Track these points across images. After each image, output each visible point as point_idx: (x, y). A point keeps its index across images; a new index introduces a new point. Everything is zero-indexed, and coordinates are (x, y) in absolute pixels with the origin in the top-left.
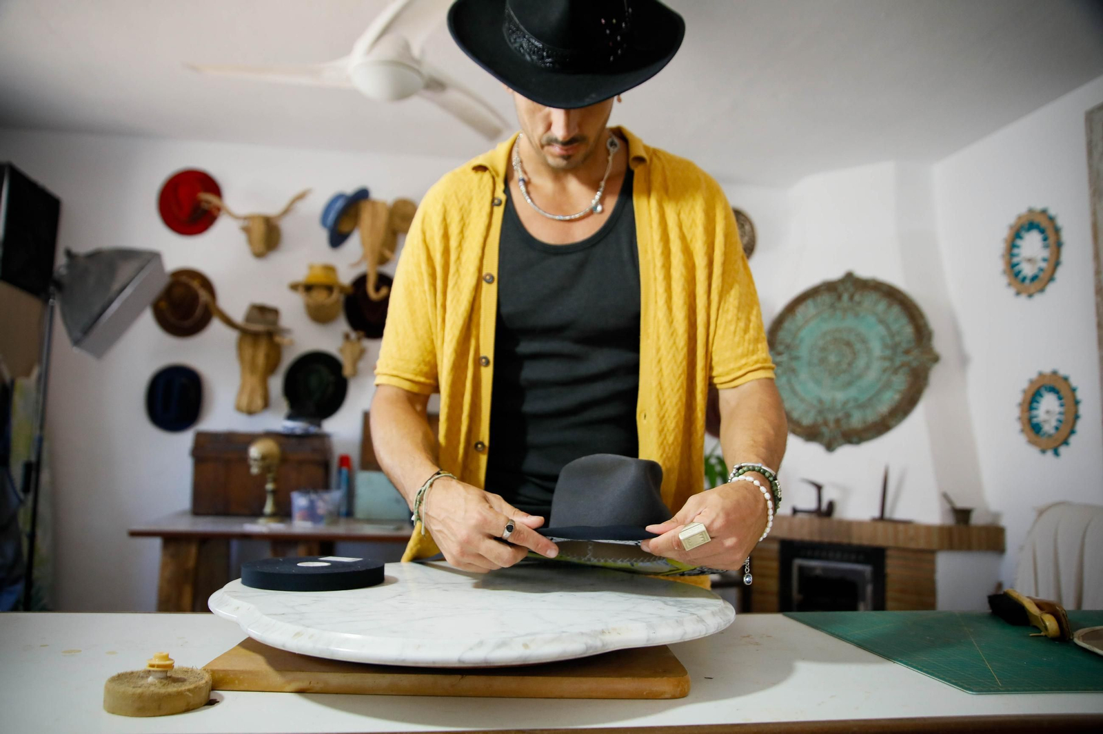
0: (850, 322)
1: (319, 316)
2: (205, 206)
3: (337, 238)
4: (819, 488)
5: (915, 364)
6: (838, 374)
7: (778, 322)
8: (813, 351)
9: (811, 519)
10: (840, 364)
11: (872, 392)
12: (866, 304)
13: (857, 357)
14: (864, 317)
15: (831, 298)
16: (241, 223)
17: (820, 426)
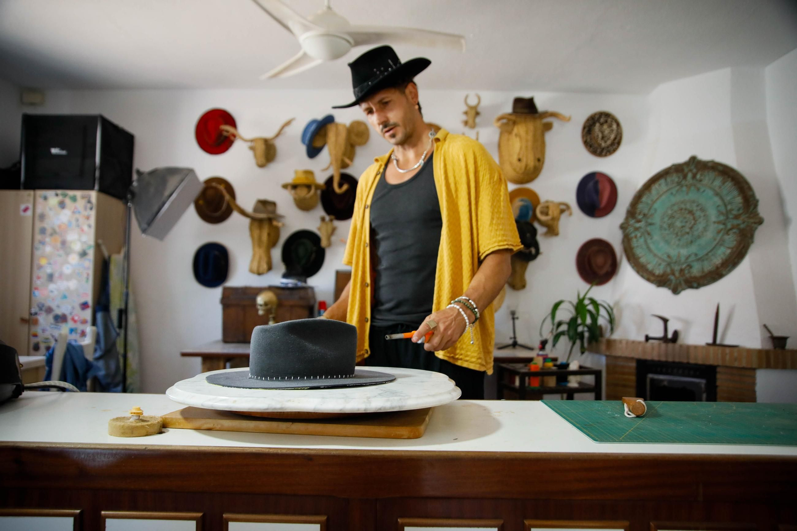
0: (693, 195)
1: (304, 206)
2: (225, 134)
3: (313, 152)
4: (665, 321)
6: (682, 236)
7: (638, 197)
8: (663, 218)
9: (660, 344)
10: (684, 228)
11: (709, 249)
12: (706, 181)
13: (698, 222)
14: (704, 191)
15: (679, 177)
16: (249, 144)
17: (668, 275)
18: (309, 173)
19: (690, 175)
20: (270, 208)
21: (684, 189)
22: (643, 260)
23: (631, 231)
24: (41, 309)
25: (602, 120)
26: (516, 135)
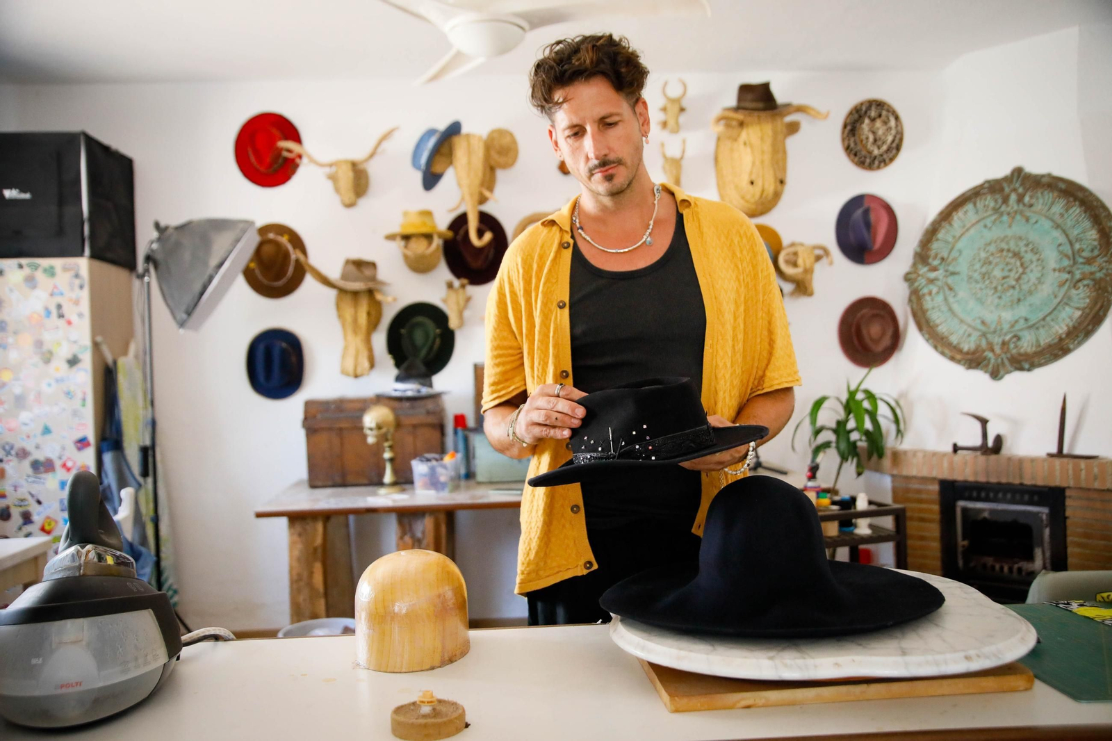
0: (1019, 228)
1: (420, 266)
3: (431, 180)
4: (984, 422)
5: (1099, 275)
6: (1005, 291)
7: (931, 233)
8: (974, 265)
9: (976, 457)
10: (1008, 280)
11: (1047, 310)
12: (1038, 207)
13: (1028, 270)
14: (1036, 222)
15: (996, 201)
16: (327, 170)
17: (984, 351)
18: (428, 214)
19: (1013, 197)
20: (368, 272)
21: (1005, 218)
22: (942, 329)
23: (923, 284)
24: (8, 453)
25: (873, 113)
26: (745, 144)
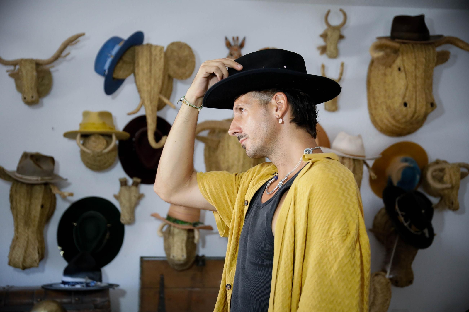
1: (96, 164)
3: (112, 85)
16: (12, 68)
18: (106, 116)
20: (45, 167)
26: (399, 69)
